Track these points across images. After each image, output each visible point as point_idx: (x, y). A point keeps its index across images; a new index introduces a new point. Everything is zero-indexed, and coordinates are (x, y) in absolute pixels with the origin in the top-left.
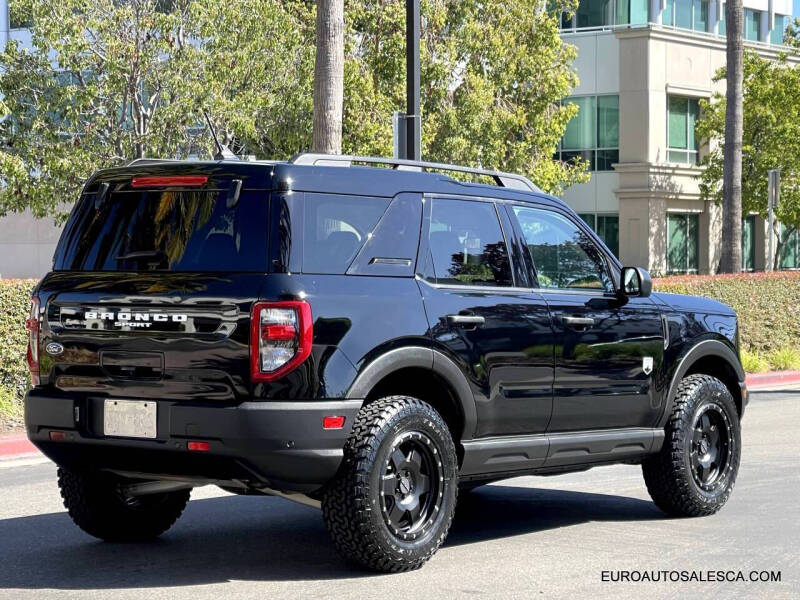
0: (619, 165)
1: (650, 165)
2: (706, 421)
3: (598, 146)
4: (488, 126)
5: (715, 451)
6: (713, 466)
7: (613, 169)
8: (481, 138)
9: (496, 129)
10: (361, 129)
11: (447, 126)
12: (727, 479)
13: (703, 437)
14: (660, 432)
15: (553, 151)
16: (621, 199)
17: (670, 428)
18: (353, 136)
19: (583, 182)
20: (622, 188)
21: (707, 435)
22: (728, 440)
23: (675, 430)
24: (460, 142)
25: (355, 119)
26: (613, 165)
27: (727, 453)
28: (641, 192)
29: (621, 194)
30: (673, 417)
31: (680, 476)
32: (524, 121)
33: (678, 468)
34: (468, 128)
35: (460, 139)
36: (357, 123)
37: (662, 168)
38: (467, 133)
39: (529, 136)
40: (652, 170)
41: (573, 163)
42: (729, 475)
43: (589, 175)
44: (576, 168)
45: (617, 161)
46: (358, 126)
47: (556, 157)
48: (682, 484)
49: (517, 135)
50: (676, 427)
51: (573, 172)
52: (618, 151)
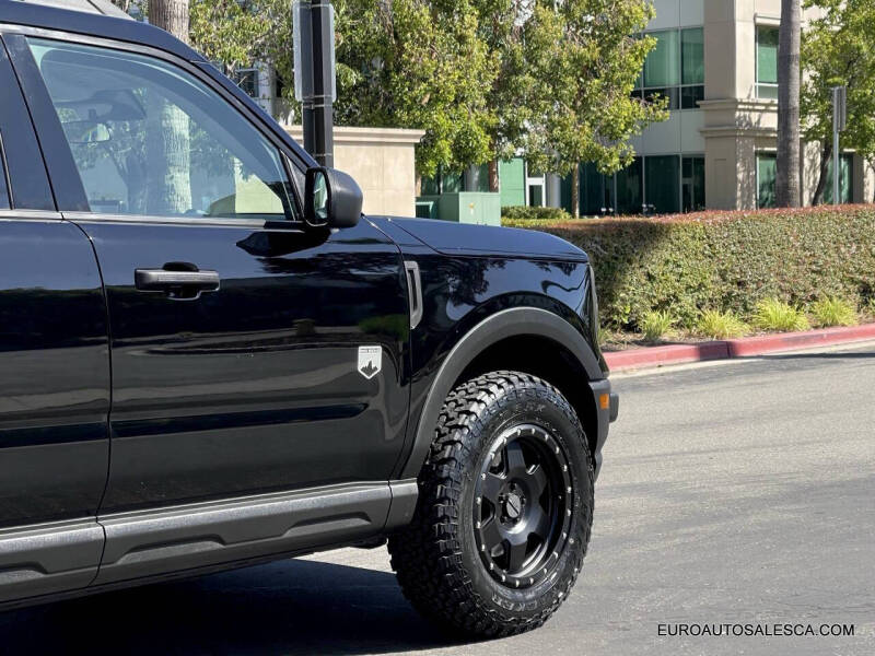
0: (702, 102)
1: (736, 103)
2: (516, 458)
3: (683, 83)
4: (558, 62)
5: (537, 512)
6: (533, 541)
7: (698, 106)
8: (551, 77)
9: (566, 65)
10: (418, 67)
11: (513, 63)
12: (563, 563)
13: (512, 488)
14: (408, 487)
15: (631, 88)
16: (707, 138)
17: (430, 478)
18: (409, 74)
19: (662, 120)
20: (708, 126)
21: (518, 482)
22: (565, 489)
23: (443, 481)
24: (527, 81)
25: (411, 55)
26: (698, 103)
27: (563, 512)
28: (728, 130)
29: (709, 133)
30: (439, 457)
31: (452, 569)
32: (596, 55)
33: (449, 552)
34: (536, 65)
35: (527, 77)
36: (413, 60)
37: (753, 104)
38: (535, 70)
39: (603, 72)
40: (740, 107)
41: (651, 100)
42: (567, 553)
43: (668, 113)
44: (655, 105)
45: (702, 99)
46: (414, 64)
47: (635, 94)
48: (458, 584)
49: (590, 71)
50: (445, 474)
51: (651, 110)
52: (703, 87)
